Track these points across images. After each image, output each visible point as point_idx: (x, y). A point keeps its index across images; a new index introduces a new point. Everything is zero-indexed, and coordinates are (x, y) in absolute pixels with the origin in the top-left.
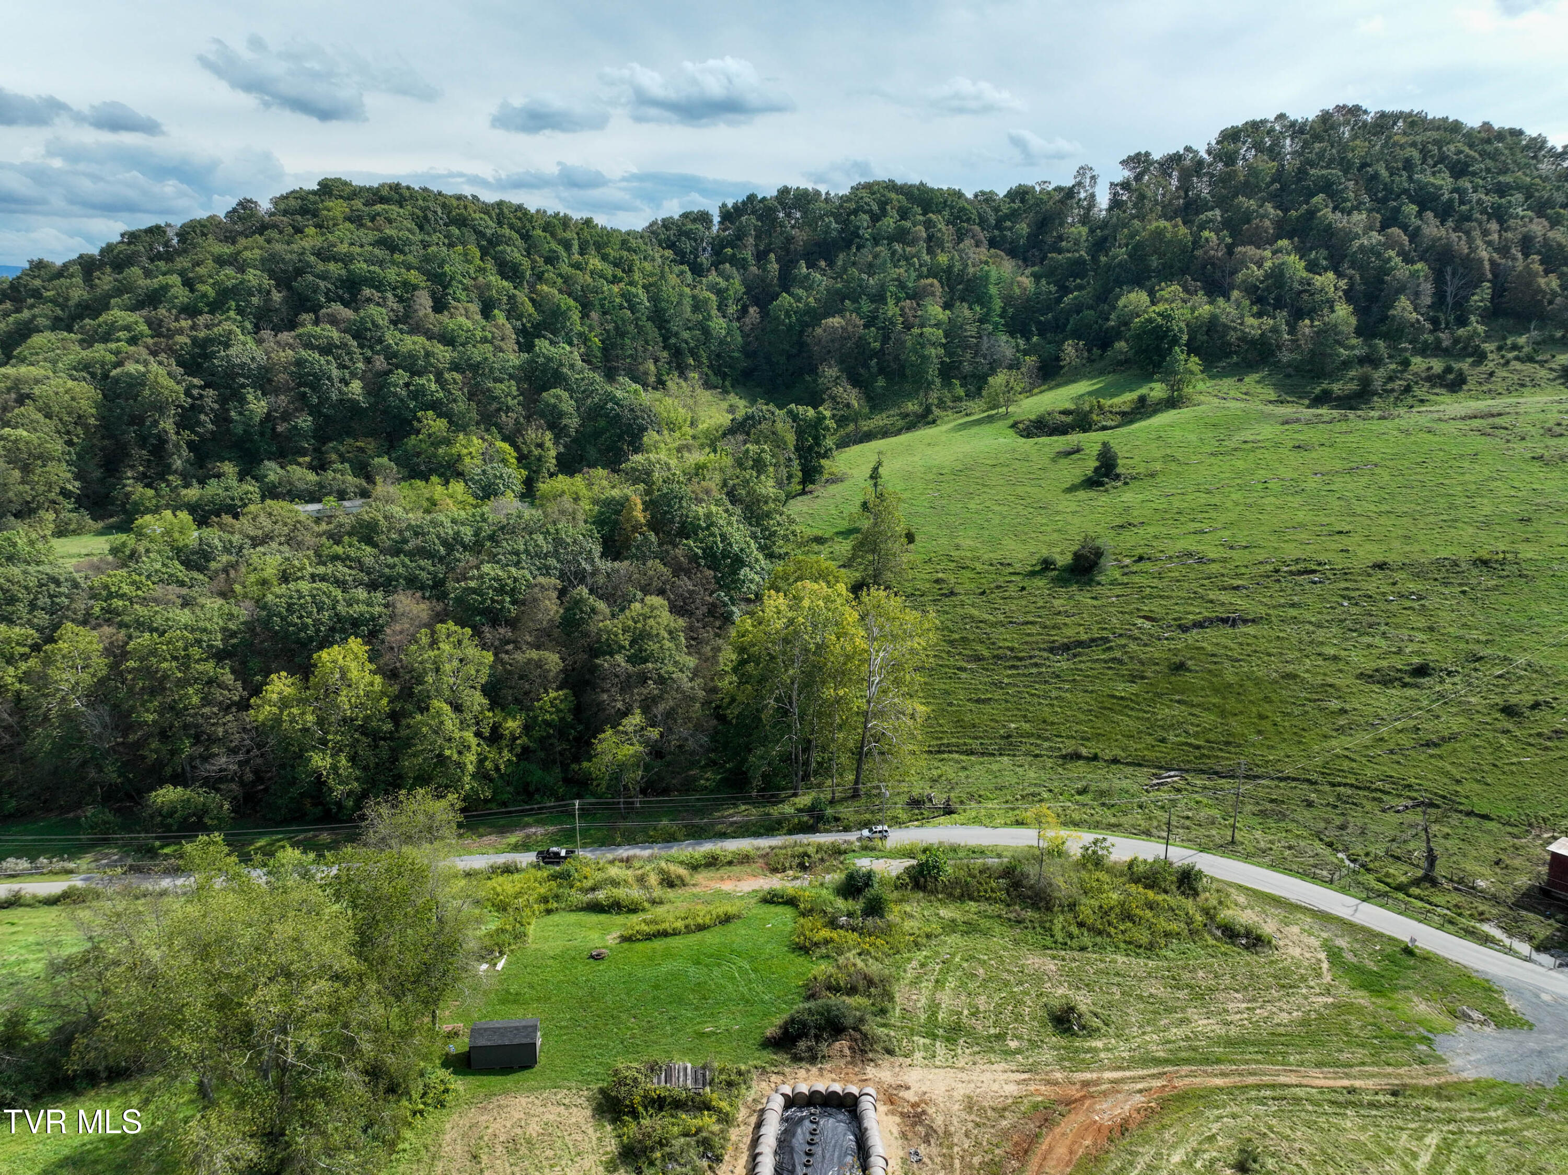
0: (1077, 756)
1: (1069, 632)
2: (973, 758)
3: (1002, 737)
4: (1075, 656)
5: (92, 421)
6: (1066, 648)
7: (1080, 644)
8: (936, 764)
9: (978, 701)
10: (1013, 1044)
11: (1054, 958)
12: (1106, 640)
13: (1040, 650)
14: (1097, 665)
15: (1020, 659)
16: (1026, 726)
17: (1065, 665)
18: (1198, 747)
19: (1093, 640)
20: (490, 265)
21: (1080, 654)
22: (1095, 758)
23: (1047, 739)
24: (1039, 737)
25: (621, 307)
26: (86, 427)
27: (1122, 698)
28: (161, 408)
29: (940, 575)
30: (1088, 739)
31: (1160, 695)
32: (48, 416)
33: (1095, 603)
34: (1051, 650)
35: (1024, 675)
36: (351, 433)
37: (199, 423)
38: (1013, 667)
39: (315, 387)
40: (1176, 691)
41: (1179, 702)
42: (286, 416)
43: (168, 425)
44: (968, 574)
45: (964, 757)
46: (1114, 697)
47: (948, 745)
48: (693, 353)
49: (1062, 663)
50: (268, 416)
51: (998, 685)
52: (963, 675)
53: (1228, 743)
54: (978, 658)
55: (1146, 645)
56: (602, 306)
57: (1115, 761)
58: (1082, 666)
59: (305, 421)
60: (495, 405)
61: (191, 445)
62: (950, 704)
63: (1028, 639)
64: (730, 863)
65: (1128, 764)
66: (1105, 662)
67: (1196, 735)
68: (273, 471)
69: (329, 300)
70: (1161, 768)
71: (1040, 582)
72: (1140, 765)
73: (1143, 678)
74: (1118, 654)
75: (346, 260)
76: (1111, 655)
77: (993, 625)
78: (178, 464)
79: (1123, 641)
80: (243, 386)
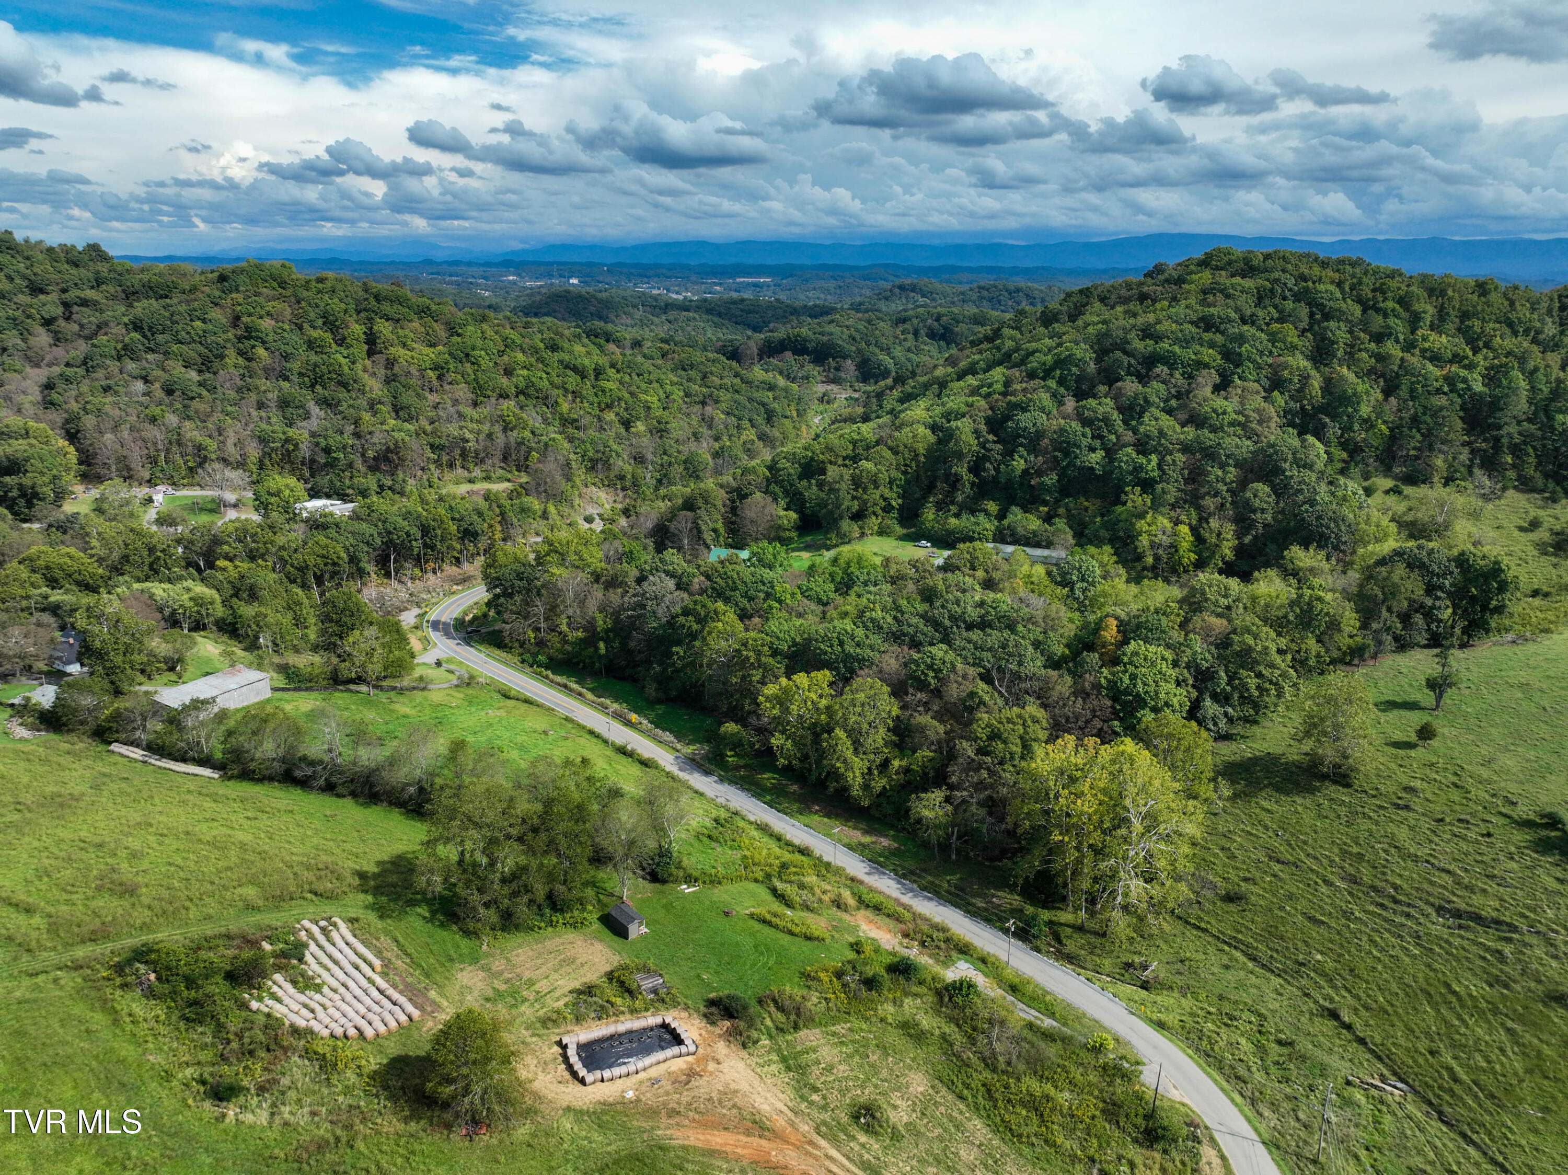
0: (1334, 1015)
1: (1477, 900)
2: (1250, 965)
3: (1297, 962)
4: (1460, 927)
5: (922, 459)
6: (1458, 914)
7: (1477, 918)
8: (1211, 950)
9: (1312, 919)
10: (815, 1097)
11: (933, 1087)
12: (1514, 928)
13: (1427, 903)
14: (1474, 949)
15: (1396, 901)
16: (1330, 965)
17: (1436, 930)
18: (1456, 1080)
19: (1498, 922)
20: (1307, 342)
21: (1467, 928)
22: (1348, 1027)
23: (1335, 987)
24: (1330, 981)
25: (1439, 391)
26: (918, 462)
27: (1454, 993)
28: (960, 455)
29: (1417, 784)
30: (1367, 1008)
31: (1495, 1011)
32: (896, 453)
33: (1555, 885)
34: (1440, 910)
35: (1386, 920)
36: (1086, 494)
37: (984, 470)
38: (1382, 906)
39: (1067, 454)
40: (1521, 1019)
41: (1509, 1030)
42: (1039, 473)
43: (962, 470)
44: (1455, 795)
45: (1243, 959)
46: (1448, 986)
47: (1240, 941)
48: (1515, 450)
49: (1437, 926)
50: (1025, 472)
51: (1347, 915)
52: (1324, 889)
53: (1492, 1096)
54: (1354, 880)
55: (1555, 957)
56: (1412, 391)
57: (1362, 1041)
58: (1457, 942)
59: (1051, 479)
60: (1205, 489)
61: (973, 484)
62: (1282, 908)
63: (1426, 886)
64: (889, 916)
65: (1372, 1051)
66: (1487, 949)
67: (1469, 1069)
68: (1016, 516)
69: (1129, 373)
70: (1395, 1074)
71: (1520, 837)
72: (1379, 1058)
73: (1506, 986)
74: (1508, 950)
75: (1158, 338)
76: (1499, 946)
77: (1407, 856)
78: (960, 498)
79: (1534, 940)
80: (1021, 445)
